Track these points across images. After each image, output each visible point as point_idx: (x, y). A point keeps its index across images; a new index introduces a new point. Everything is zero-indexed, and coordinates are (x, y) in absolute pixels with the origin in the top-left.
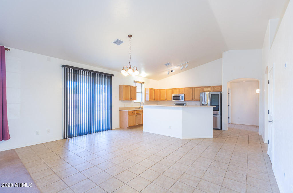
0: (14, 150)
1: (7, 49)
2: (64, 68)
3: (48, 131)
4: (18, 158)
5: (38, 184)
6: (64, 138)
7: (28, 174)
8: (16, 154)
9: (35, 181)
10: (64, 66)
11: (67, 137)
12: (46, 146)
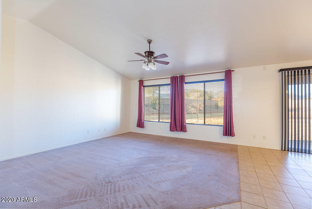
0: (237, 145)
1: (233, 71)
2: (281, 72)
3: (264, 138)
4: (237, 152)
5: (241, 172)
6: (282, 150)
7: (238, 163)
8: (237, 148)
9: (240, 170)
10: (281, 70)
11: (285, 149)
12: (260, 151)
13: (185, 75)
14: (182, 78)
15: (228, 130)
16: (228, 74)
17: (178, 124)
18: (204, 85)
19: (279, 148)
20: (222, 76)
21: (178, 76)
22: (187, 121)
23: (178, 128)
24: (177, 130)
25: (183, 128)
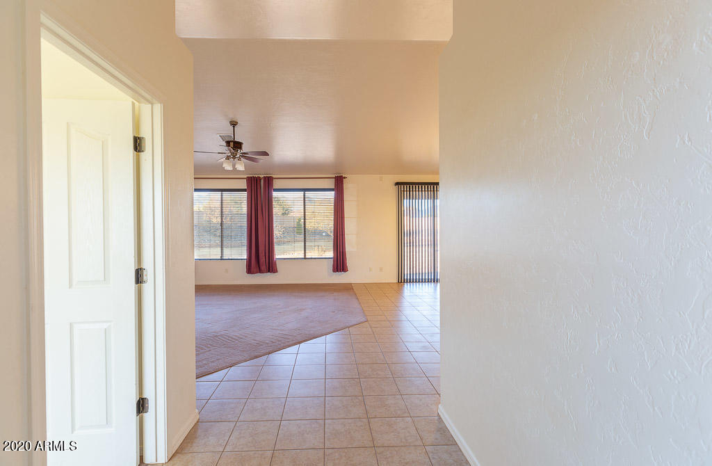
0: (351, 283)
1: (345, 178)
3: (381, 269)
4: (353, 289)
6: (398, 282)
8: (352, 286)
10: (397, 184)
11: (402, 281)
12: (379, 286)
13: (274, 176)
14: (269, 181)
15: (340, 264)
16: (339, 182)
17: (262, 259)
18: (304, 195)
19: (396, 281)
20: (330, 184)
21: (262, 176)
22: (277, 256)
23: (263, 268)
24: (261, 271)
25: (271, 267)
